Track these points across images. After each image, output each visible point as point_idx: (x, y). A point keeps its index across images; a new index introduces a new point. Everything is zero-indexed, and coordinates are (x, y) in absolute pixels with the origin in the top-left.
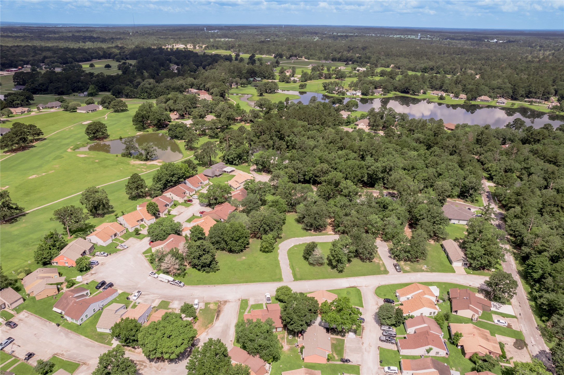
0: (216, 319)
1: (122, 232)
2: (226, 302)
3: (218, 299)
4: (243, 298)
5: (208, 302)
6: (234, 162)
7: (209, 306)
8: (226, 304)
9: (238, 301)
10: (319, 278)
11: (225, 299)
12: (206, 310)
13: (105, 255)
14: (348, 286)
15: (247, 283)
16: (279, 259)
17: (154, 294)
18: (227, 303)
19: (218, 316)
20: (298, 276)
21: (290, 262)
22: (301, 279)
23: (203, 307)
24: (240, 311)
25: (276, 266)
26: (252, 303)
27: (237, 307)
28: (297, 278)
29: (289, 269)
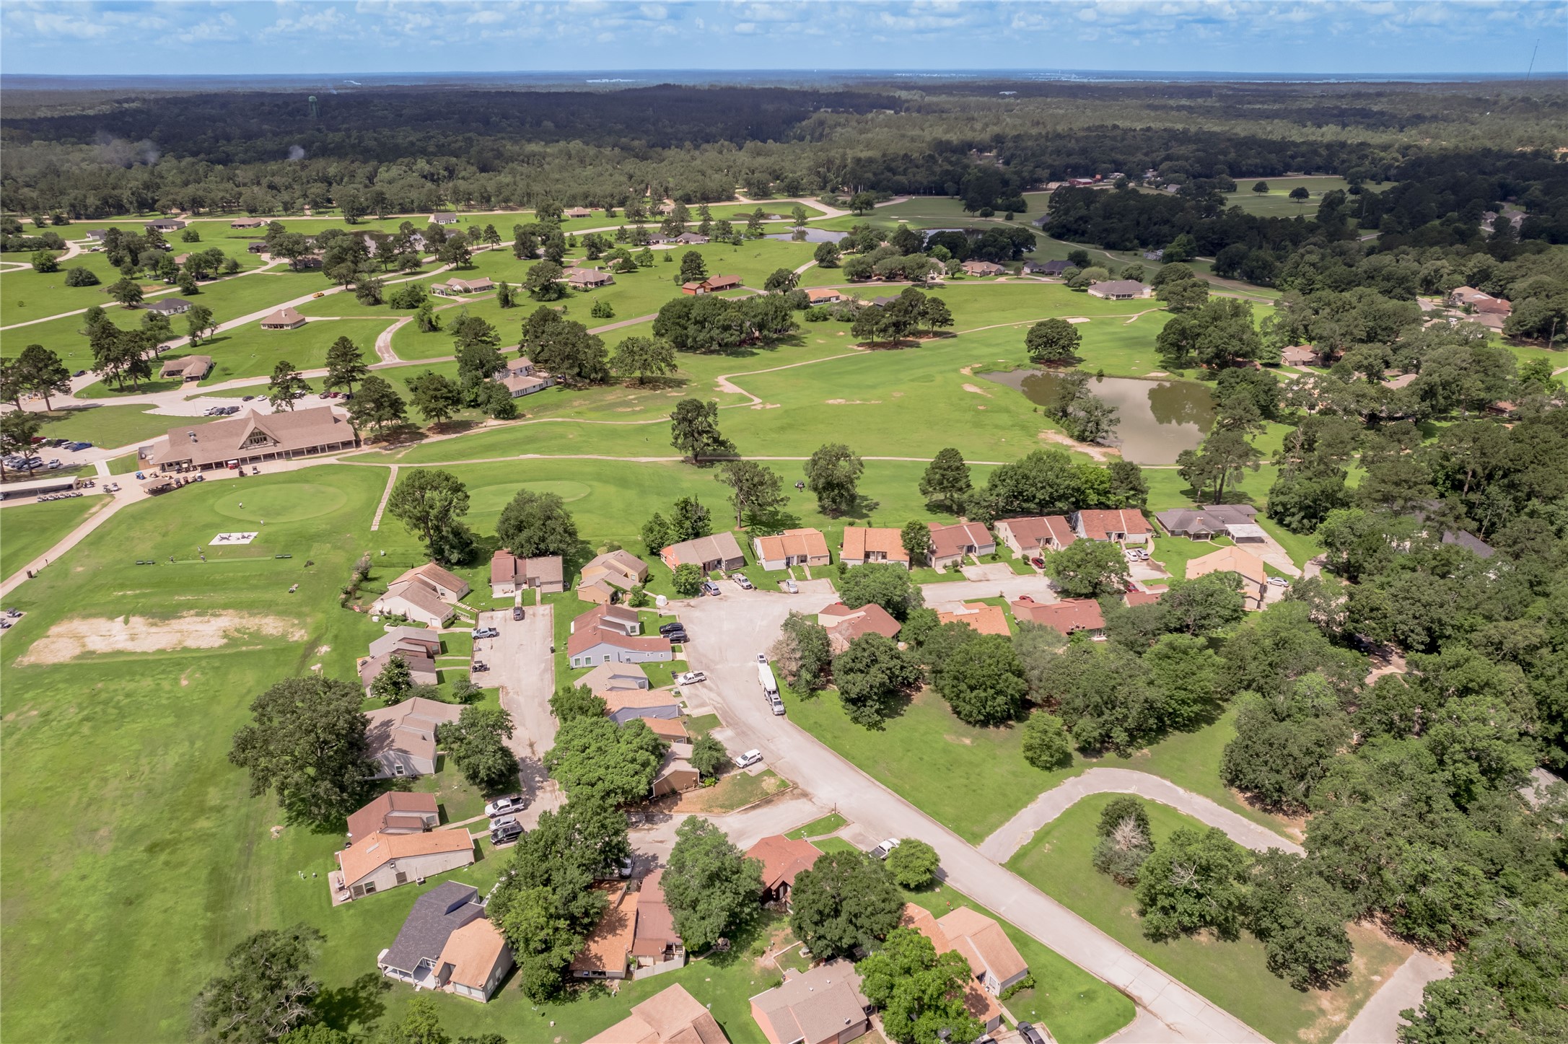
0: (745, 809)
1: (819, 558)
2: (805, 795)
3: (799, 781)
4: (844, 814)
5: (776, 770)
6: (1288, 520)
7: (766, 778)
8: (798, 799)
9: (826, 810)
10: (1071, 908)
11: (809, 790)
12: (752, 782)
13: (745, 584)
14: (1120, 983)
15: (896, 791)
16: (1043, 796)
17: (719, 695)
18: (804, 800)
19: (753, 808)
20: (1025, 865)
21: (1058, 819)
22: (1022, 874)
23: (754, 774)
24: (800, 829)
25: (1009, 806)
26: (844, 834)
27: (807, 820)
28: (1017, 865)
29: (1031, 832)
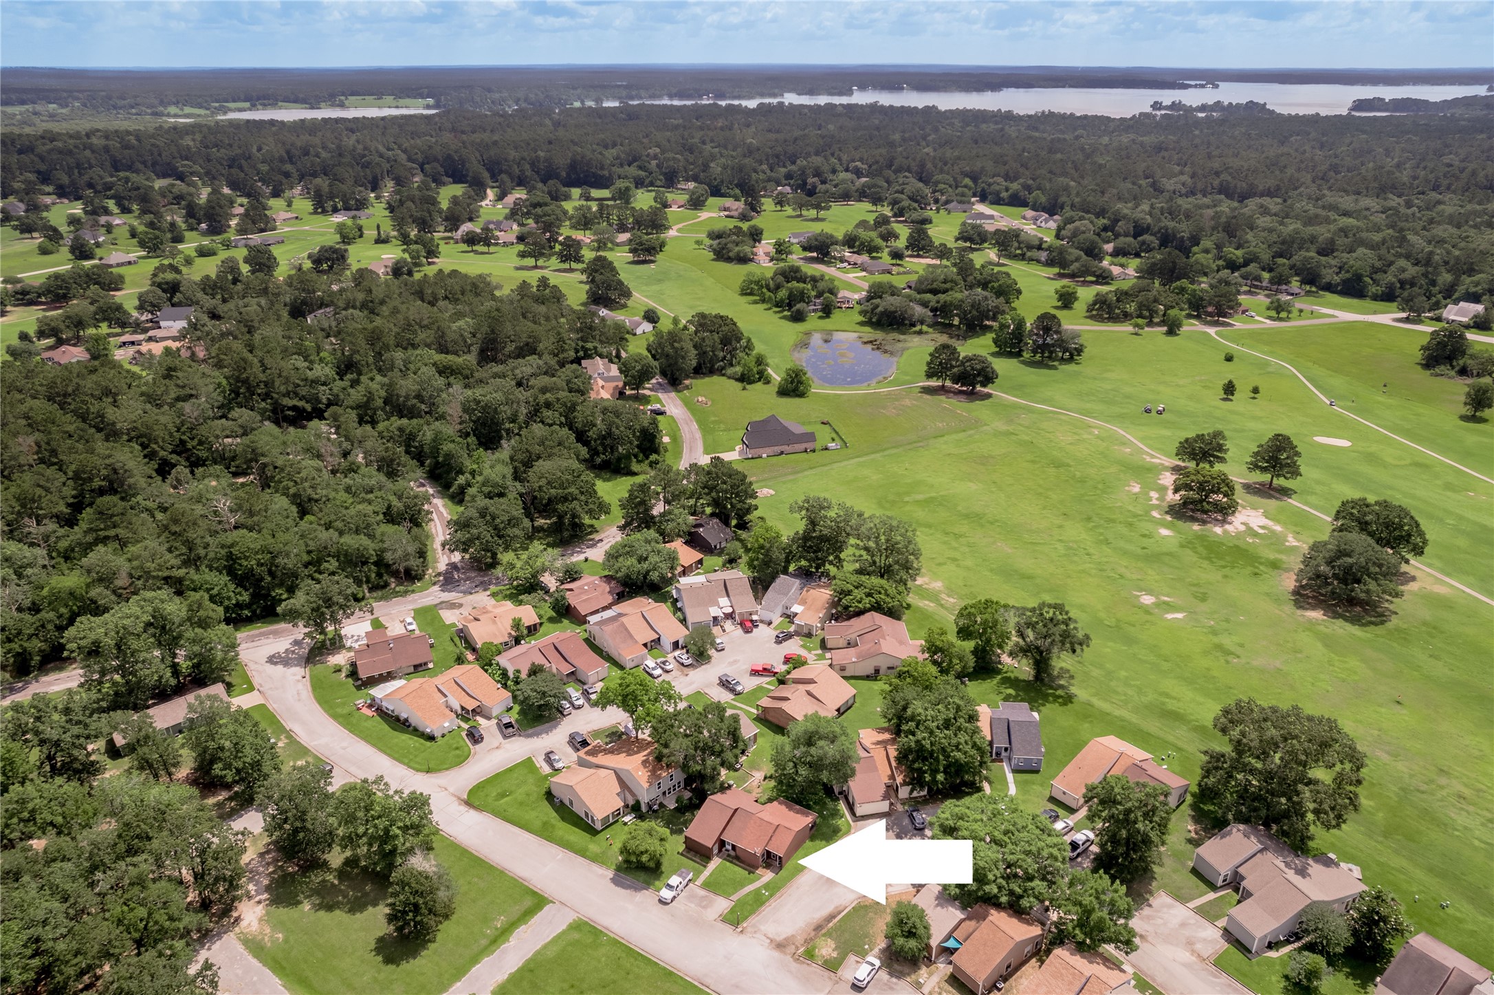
0: (840, 913)
2: (780, 946)
3: (794, 966)
4: (728, 929)
5: (827, 973)
7: (835, 955)
8: (786, 939)
9: (749, 929)
11: (776, 954)
12: (852, 946)
15: (671, 973)
18: (779, 938)
19: (831, 917)
20: (528, 904)
22: (534, 894)
23: (852, 958)
24: (771, 896)
25: (531, 971)
26: (722, 905)
27: (766, 910)
28: (537, 902)
29: (513, 940)
